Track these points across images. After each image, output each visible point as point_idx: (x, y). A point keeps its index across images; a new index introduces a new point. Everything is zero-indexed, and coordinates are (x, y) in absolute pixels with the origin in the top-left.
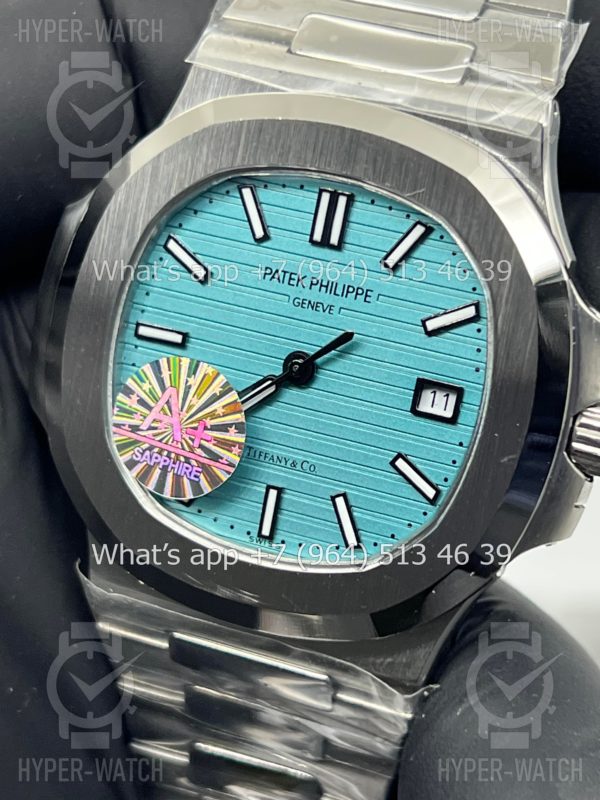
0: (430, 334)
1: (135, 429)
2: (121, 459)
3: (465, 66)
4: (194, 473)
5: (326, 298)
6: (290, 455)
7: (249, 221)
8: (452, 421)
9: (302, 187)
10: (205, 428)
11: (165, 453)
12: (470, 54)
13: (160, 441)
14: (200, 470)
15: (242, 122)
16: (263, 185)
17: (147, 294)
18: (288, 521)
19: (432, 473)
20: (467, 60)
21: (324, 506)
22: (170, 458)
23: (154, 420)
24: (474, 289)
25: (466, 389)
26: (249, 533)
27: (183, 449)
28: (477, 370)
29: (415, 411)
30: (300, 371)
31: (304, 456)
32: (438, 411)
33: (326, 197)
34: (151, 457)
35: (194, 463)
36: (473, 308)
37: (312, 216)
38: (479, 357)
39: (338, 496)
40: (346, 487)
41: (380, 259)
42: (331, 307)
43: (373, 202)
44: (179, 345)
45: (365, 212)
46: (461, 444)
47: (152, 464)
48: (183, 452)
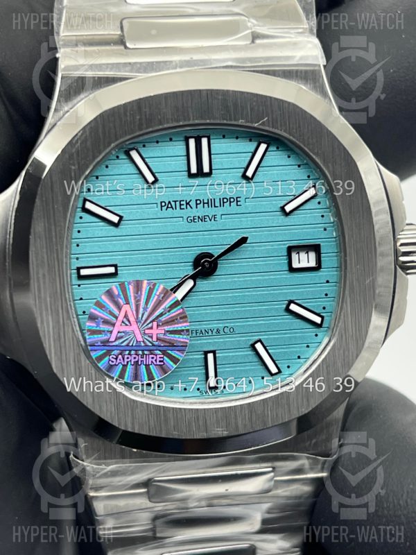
1: (105, 343)
2: (103, 367)
3: (251, 31)
4: (159, 359)
5: (210, 211)
6: (214, 326)
7: (141, 173)
8: (318, 268)
9: (171, 140)
10: (158, 325)
11: (133, 352)
13: (128, 345)
16: (141, 145)
17: (78, 245)
18: (223, 372)
19: (314, 306)
21: (247, 353)
22: (138, 355)
25: (322, 244)
26: (198, 389)
27: (146, 345)
28: (325, 229)
29: (292, 270)
31: (223, 323)
32: (304, 264)
33: (192, 142)
34: (123, 359)
35: (156, 352)
37: (186, 157)
38: (324, 220)
39: (256, 342)
40: (258, 335)
41: (241, 174)
42: (214, 216)
43: (224, 137)
44: (115, 275)
45: (220, 145)
46: (328, 282)
47: (126, 363)
48: (147, 348)
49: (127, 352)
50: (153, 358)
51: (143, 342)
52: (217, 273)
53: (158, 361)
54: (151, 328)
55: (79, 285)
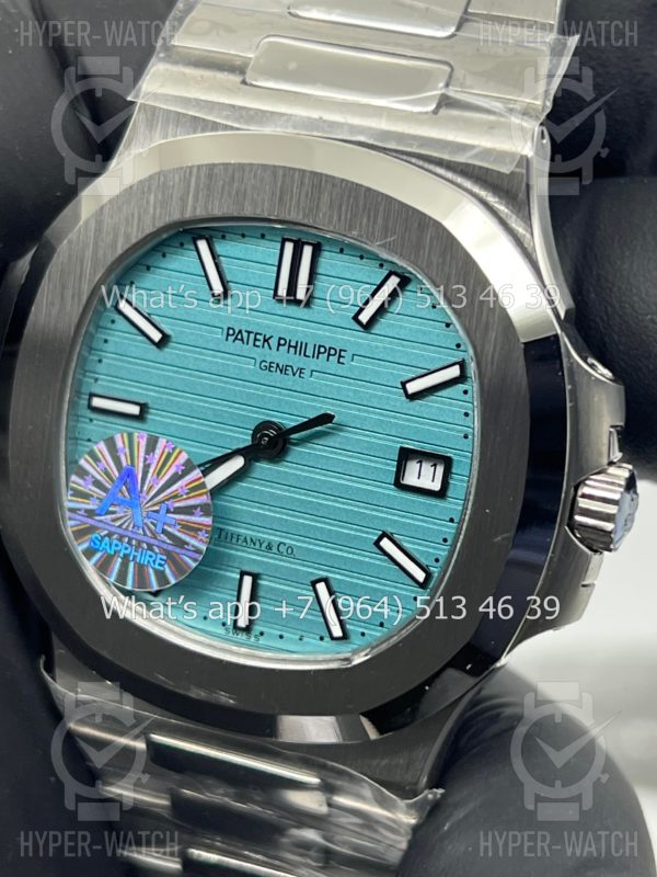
0: (413, 397)
1: (90, 513)
2: (79, 548)
3: (439, 92)
4: (158, 561)
5: (296, 360)
6: (265, 536)
7: (206, 276)
8: (441, 494)
9: (263, 236)
10: (168, 511)
11: (126, 540)
12: (446, 77)
13: (120, 526)
14: (165, 558)
15: (191, 168)
16: (218, 234)
17: (100, 361)
19: (418, 551)
20: (441, 85)
21: (304, 592)
22: (131, 545)
23: (112, 504)
24: (458, 346)
25: (455, 458)
26: (224, 624)
27: (145, 534)
28: (466, 437)
30: (270, 444)
31: (280, 537)
32: (424, 483)
33: (289, 247)
34: (111, 545)
35: (157, 550)
36: (457, 367)
37: (275, 269)
38: (467, 421)
39: (319, 581)
40: (326, 571)
42: (301, 370)
43: (341, 252)
44: (136, 418)
45: (332, 262)
46: (452, 520)
47: (112, 553)
48: (145, 539)
49: (117, 537)
50: (151, 556)
51: (143, 528)
53: (157, 563)
54: (157, 512)
55: (91, 420)
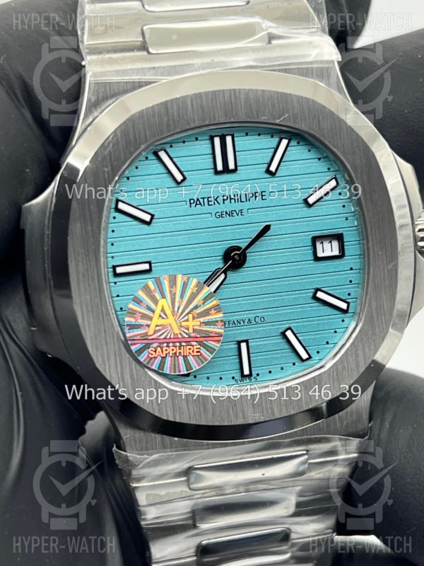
1: (144, 337)
3: (265, 33)
4: (195, 350)
5: (237, 206)
6: (245, 316)
7: (169, 172)
8: (341, 256)
9: (197, 139)
10: (194, 318)
11: (172, 344)
13: (165, 338)
16: (169, 146)
17: (112, 245)
18: (256, 360)
19: (339, 293)
21: (278, 341)
23: (157, 326)
24: (329, 169)
25: (344, 233)
26: (233, 378)
27: (183, 337)
28: (347, 219)
29: (317, 259)
30: (235, 259)
31: (254, 313)
32: (328, 253)
33: (217, 141)
34: (162, 351)
35: (193, 344)
36: (334, 180)
37: (212, 155)
38: (346, 210)
39: (286, 330)
40: (287, 323)
41: (265, 169)
42: (241, 211)
43: (247, 134)
44: (149, 271)
45: (244, 142)
46: (351, 269)
47: (164, 355)
48: (184, 340)
49: (165, 345)
50: (190, 349)
51: (180, 334)
52: (246, 265)
53: (195, 351)
54: (187, 320)
55: (115, 283)
